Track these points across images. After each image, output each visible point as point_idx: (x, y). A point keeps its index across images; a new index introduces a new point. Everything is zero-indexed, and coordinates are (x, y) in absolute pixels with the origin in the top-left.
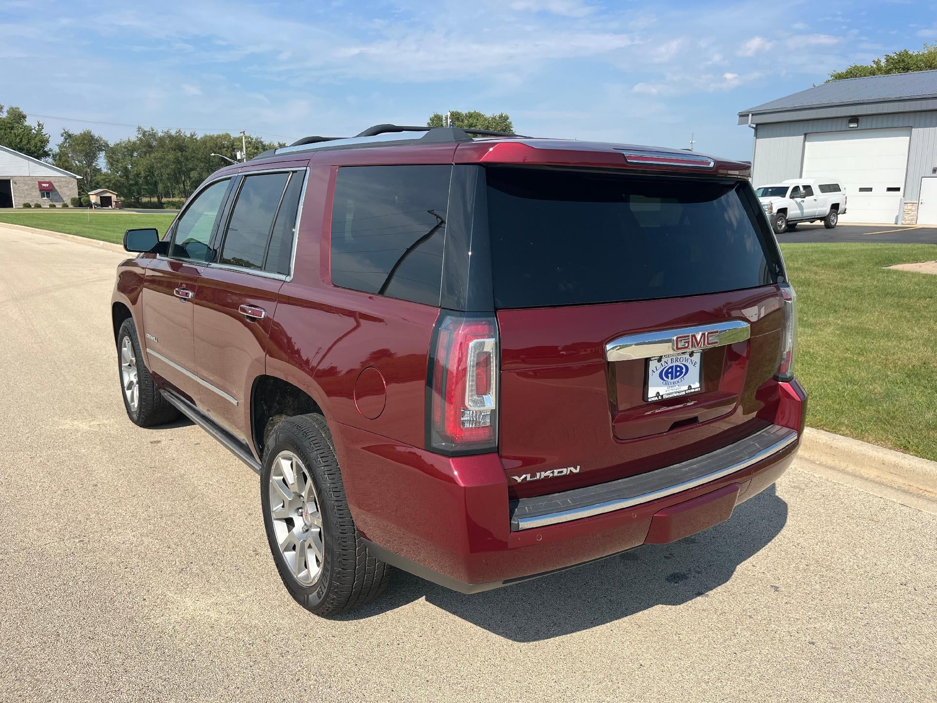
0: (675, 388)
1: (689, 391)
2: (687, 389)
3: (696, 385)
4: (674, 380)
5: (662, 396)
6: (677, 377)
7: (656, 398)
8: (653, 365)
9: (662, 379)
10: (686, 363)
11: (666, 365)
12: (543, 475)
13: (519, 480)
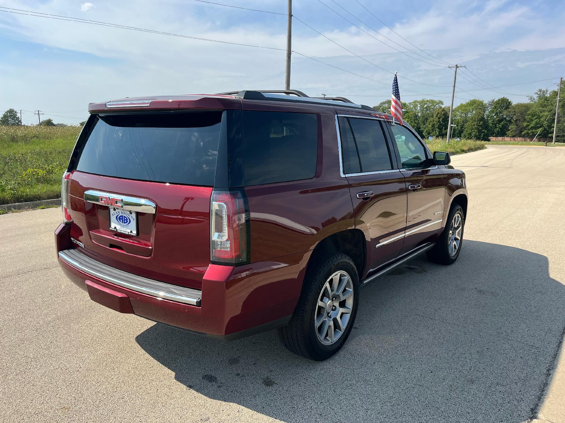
0: (124, 228)
1: (131, 234)
3: (134, 232)
4: (124, 224)
5: (117, 230)
6: (125, 222)
7: (114, 229)
8: (112, 211)
9: (117, 220)
10: (129, 217)
11: (119, 214)
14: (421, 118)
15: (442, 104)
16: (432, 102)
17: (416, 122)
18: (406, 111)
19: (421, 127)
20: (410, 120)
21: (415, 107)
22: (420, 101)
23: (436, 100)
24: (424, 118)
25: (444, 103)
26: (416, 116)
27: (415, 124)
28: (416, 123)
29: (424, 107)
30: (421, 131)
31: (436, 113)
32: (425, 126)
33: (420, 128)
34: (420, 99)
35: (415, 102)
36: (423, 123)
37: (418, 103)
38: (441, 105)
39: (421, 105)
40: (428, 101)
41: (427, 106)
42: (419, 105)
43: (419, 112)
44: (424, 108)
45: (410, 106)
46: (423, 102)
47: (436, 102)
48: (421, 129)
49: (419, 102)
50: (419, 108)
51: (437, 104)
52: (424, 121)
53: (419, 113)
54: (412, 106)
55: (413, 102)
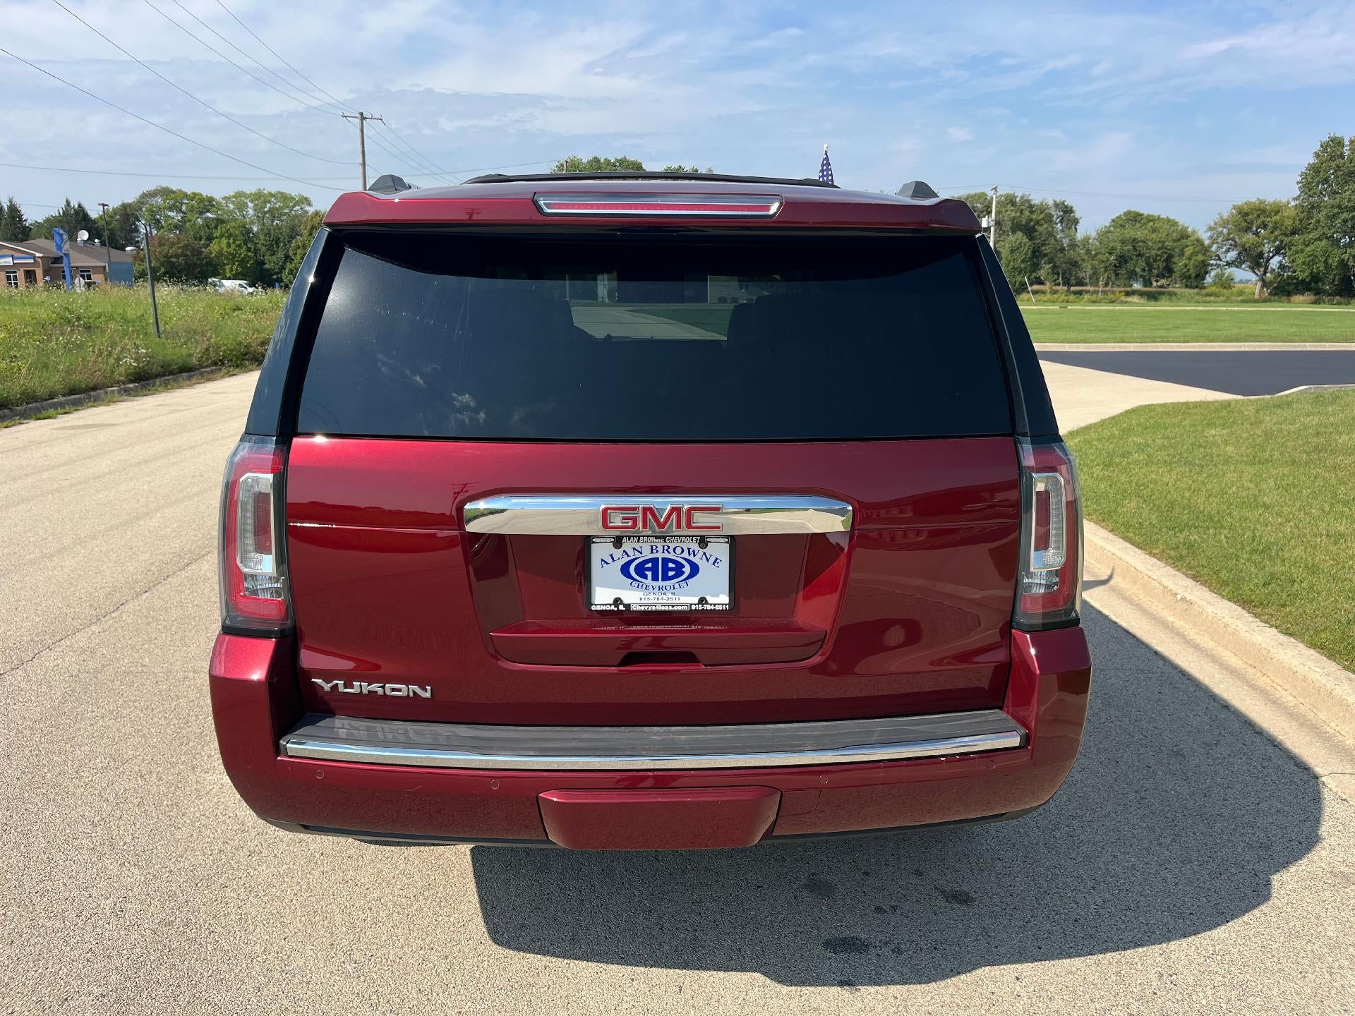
0: (665, 597)
1: (700, 607)
2: (697, 602)
3: (720, 599)
4: (660, 583)
5: (627, 606)
6: (666, 578)
7: (613, 607)
8: (600, 551)
9: (630, 576)
10: (691, 558)
11: (638, 555)
12: (366, 688)
13: (327, 687)
14: (262, 237)
15: (310, 204)
16: (284, 197)
17: (250, 248)
18: (217, 219)
19: (266, 261)
20: (234, 243)
21: (241, 210)
22: (251, 194)
23: (293, 195)
24: (270, 237)
25: (314, 203)
26: (249, 231)
27: (250, 254)
28: (249, 250)
29: (266, 209)
30: (268, 270)
31: (309, 227)
32: (275, 257)
33: (264, 264)
34: (250, 188)
35: (239, 195)
36: (268, 249)
37: (247, 198)
38: (307, 208)
39: (256, 205)
40: (272, 195)
41: (270, 208)
42: (250, 205)
43: (252, 223)
44: (266, 213)
45: (227, 206)
46: (259, 197)
47: (294, 199)
48: (267, 266)
49: (250, 197)
50: (251, 212)
51: (297, 203)
52: (272, 245)
53: (254, 223)
54: (231, 206)
55: (234, 197)
